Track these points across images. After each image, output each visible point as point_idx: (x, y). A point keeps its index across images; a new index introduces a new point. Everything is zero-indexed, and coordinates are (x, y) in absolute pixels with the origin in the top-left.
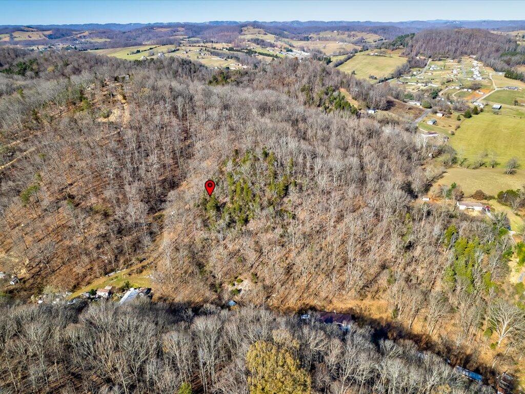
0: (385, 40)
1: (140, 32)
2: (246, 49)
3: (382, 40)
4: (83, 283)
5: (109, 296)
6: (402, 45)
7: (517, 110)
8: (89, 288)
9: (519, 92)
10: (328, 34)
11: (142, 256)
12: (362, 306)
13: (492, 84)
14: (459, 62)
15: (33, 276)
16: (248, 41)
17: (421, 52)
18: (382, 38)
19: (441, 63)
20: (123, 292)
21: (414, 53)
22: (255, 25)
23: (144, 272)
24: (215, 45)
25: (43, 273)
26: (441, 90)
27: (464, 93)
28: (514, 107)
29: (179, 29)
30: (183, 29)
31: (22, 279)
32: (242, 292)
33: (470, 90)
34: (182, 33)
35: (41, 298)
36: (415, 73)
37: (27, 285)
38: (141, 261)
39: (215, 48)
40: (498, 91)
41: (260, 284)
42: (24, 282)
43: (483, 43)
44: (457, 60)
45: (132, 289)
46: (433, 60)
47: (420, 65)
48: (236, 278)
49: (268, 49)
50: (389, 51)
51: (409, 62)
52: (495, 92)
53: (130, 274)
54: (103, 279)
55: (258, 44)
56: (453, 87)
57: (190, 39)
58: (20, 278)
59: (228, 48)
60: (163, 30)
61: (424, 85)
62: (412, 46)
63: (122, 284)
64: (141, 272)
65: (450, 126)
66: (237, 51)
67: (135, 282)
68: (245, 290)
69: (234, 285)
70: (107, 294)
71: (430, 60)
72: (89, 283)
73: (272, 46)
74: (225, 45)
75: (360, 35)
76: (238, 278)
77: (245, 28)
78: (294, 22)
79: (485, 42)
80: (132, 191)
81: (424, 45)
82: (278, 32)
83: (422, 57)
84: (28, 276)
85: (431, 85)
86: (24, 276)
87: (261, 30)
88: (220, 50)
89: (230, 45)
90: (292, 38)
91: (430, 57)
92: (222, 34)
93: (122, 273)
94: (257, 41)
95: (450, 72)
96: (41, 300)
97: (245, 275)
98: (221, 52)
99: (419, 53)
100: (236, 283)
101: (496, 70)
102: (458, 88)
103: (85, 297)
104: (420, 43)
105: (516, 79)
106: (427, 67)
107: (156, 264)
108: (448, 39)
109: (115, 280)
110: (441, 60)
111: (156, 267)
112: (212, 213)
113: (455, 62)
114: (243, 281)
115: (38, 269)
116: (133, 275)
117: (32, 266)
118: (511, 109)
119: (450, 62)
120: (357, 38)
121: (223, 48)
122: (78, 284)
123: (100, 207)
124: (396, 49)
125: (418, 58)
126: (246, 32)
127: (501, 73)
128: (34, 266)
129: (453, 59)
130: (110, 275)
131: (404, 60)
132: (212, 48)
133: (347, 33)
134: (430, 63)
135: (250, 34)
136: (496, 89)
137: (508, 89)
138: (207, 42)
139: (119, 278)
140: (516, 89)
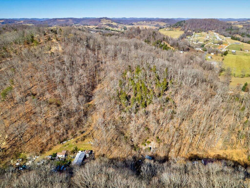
0: (169, 25)
1: (50, 21)
2: (105, 28)
3: (167, 25)
4: (46, 149)
5: (65, 157)
6: (180, 25)
7: (243, 53)
8: (51, 152)
9: (241, 45)
10: (142, 22)
11: (82, 130)
12: (227, 154)
13: (227, 42)
14: (208, 33)
15: (11, 146)
16: (105, 25)
17: (189, 29)
18: (167, 24)
19: (199, 33)
20: (74, 154)
21: (186, 29)
22: (106, 18)
23: (86, 140)
24: (89, 27)
25: (18, 144)
26: (205, 44)
27: (216, 45)
28: (241, 51)
29: (69, 20)
30: (71, 20)
31: (4, 148)
32: (152, 149)
33: (218, 44)
34: (71, 22)
35: (18, 161)
36: (189, 38)
37: (8, 153)
38: (82, 133)
39: (89, 28)
40: (231, 45)
41: (162, 144)
42: (5, 151)
43: (217, 25)
44: (206, 32)
45: (80, 152)
46: (195, 32)
47: (190, 34)
48: (146, 140)
49: (115, 28)
50: (174, 28)
51: (185, 33)
52: (230, 45)
53: (77, 142)
54: (59, 146)
55: (110, 26)
56: (210, 43)
57: (75, 24)
58: (2, 148)
59: (96, 28)
60: (61, 20)
61: (196, 43)
62: (185, 26)
63: (73, 148)
64: (84, 140)
65: (219, 59)
66: (100, 29)
67: (81, 147)
68: (153, 148)
69: (146, 145)
70: (64, 156)
71: (194, 32)
72: (50, 149)
73: (117, 27)
74: (94, 26)
75: (156, 23)
76: (147, 141)
77: (102, 20)
78: (123, 18)
79: (218, 25)
80: (72, 89)
81: (191, 26)
82: (118, 21)
83: (191, 31)
84: (7, 146)
85: (199, 42)
86: (4, 147)
87: (110, 20)
88: (92, 28)
89: (97, 27)
90: (125, 24)
91: (194, 31)
92: (91, 22)
93: (72, 141)
94: (109, 25)
95: (205, 37)
96: (18, 163)
97: (152, 138)
98: (92, 29)
99: (188, 29)
100: (146, 144)
101: (225, 36)
102: (213, 43)
103: (48, 158)
104: (188, 25)
105: (236, 40)
106: (193, 35)
107: (93, 134)
108: (201, 23)
109: (67, 146)
110: (199, 32)
111: (93, 136)
112: (124, 102)
113: (206, 33)
114: (150, 142)
115: (14, 142)
116: (79, 142)
117: (10, 140)
118: (240, 52)
119: (203, 33)
120: (156, 24)
121: (93, 28)
122: (43, 150)
123: (53, 99)
124: (178, 27)
125: (188, 31)
126: (103, 22)
127: (229, 37)
128: (11, 139)
129: (205, 32)
130: (63, 143)
131: (183, 32)
132: (88, 28)
133: (150, 22)
134: (194, 34)
135: (104, 22)
136: (230, 44)
137: (235, 44)
138: (85, 25)
139: (70, 145)
140: (239, 44)
